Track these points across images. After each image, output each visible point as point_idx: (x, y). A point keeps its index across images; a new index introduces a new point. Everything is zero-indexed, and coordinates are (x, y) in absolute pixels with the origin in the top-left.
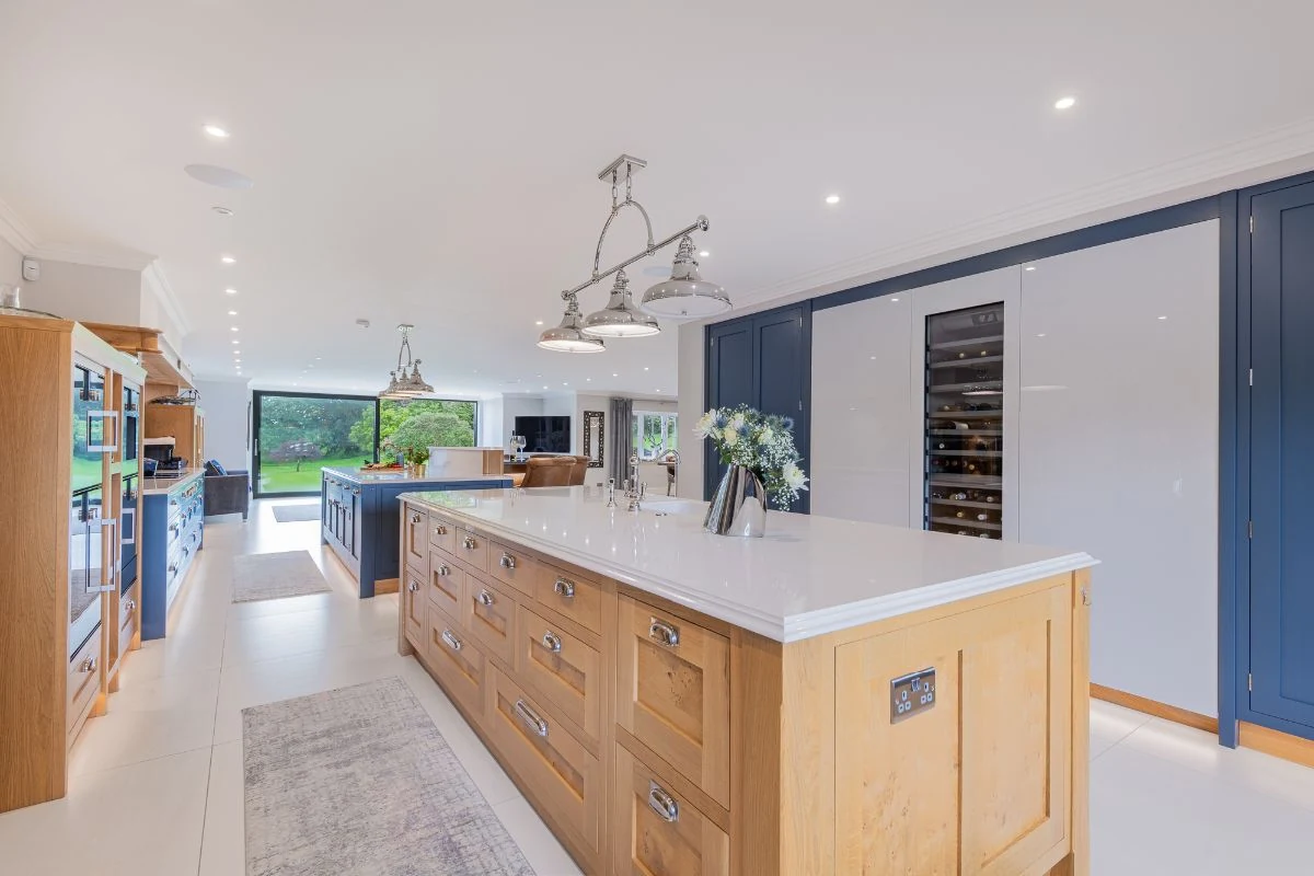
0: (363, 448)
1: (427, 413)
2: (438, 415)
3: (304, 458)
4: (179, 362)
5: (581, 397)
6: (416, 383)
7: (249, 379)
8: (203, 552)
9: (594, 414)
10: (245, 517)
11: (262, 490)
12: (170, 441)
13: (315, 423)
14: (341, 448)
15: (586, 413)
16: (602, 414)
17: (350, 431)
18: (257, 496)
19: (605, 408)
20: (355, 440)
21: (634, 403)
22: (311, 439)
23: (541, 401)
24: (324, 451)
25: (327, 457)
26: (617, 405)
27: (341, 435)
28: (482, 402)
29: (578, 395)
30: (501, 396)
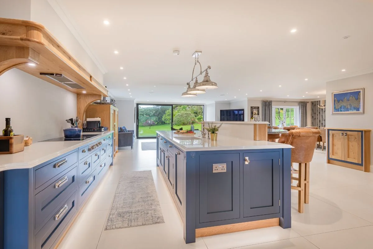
0: (166, 122)
1: (182, 112)
2: (186, 112)
3: (151, 125)
4: (91, 77)
5: (250, 100)
6: (207, 81)
7: (135, 99)
8: (113, 167)
9: (255, 108)
10: (132, 148)
11: (140, 136)
12: (98, 119)
13: (154, 115)
14: (160, 122)
15: (251, 107)
16: (258, 108)
17: (162, 117)
18: (138, 138)
19: (260, 105)
20: (163, 120)
21: (272, 102)
22: (153, 119)
23: (229, 103)
24: (156, 123)
25: (157, 125)
26: (265, 103)
27: (160, 118)
28: (206, 105)
29: (248, 100)
30: (215, 102)
